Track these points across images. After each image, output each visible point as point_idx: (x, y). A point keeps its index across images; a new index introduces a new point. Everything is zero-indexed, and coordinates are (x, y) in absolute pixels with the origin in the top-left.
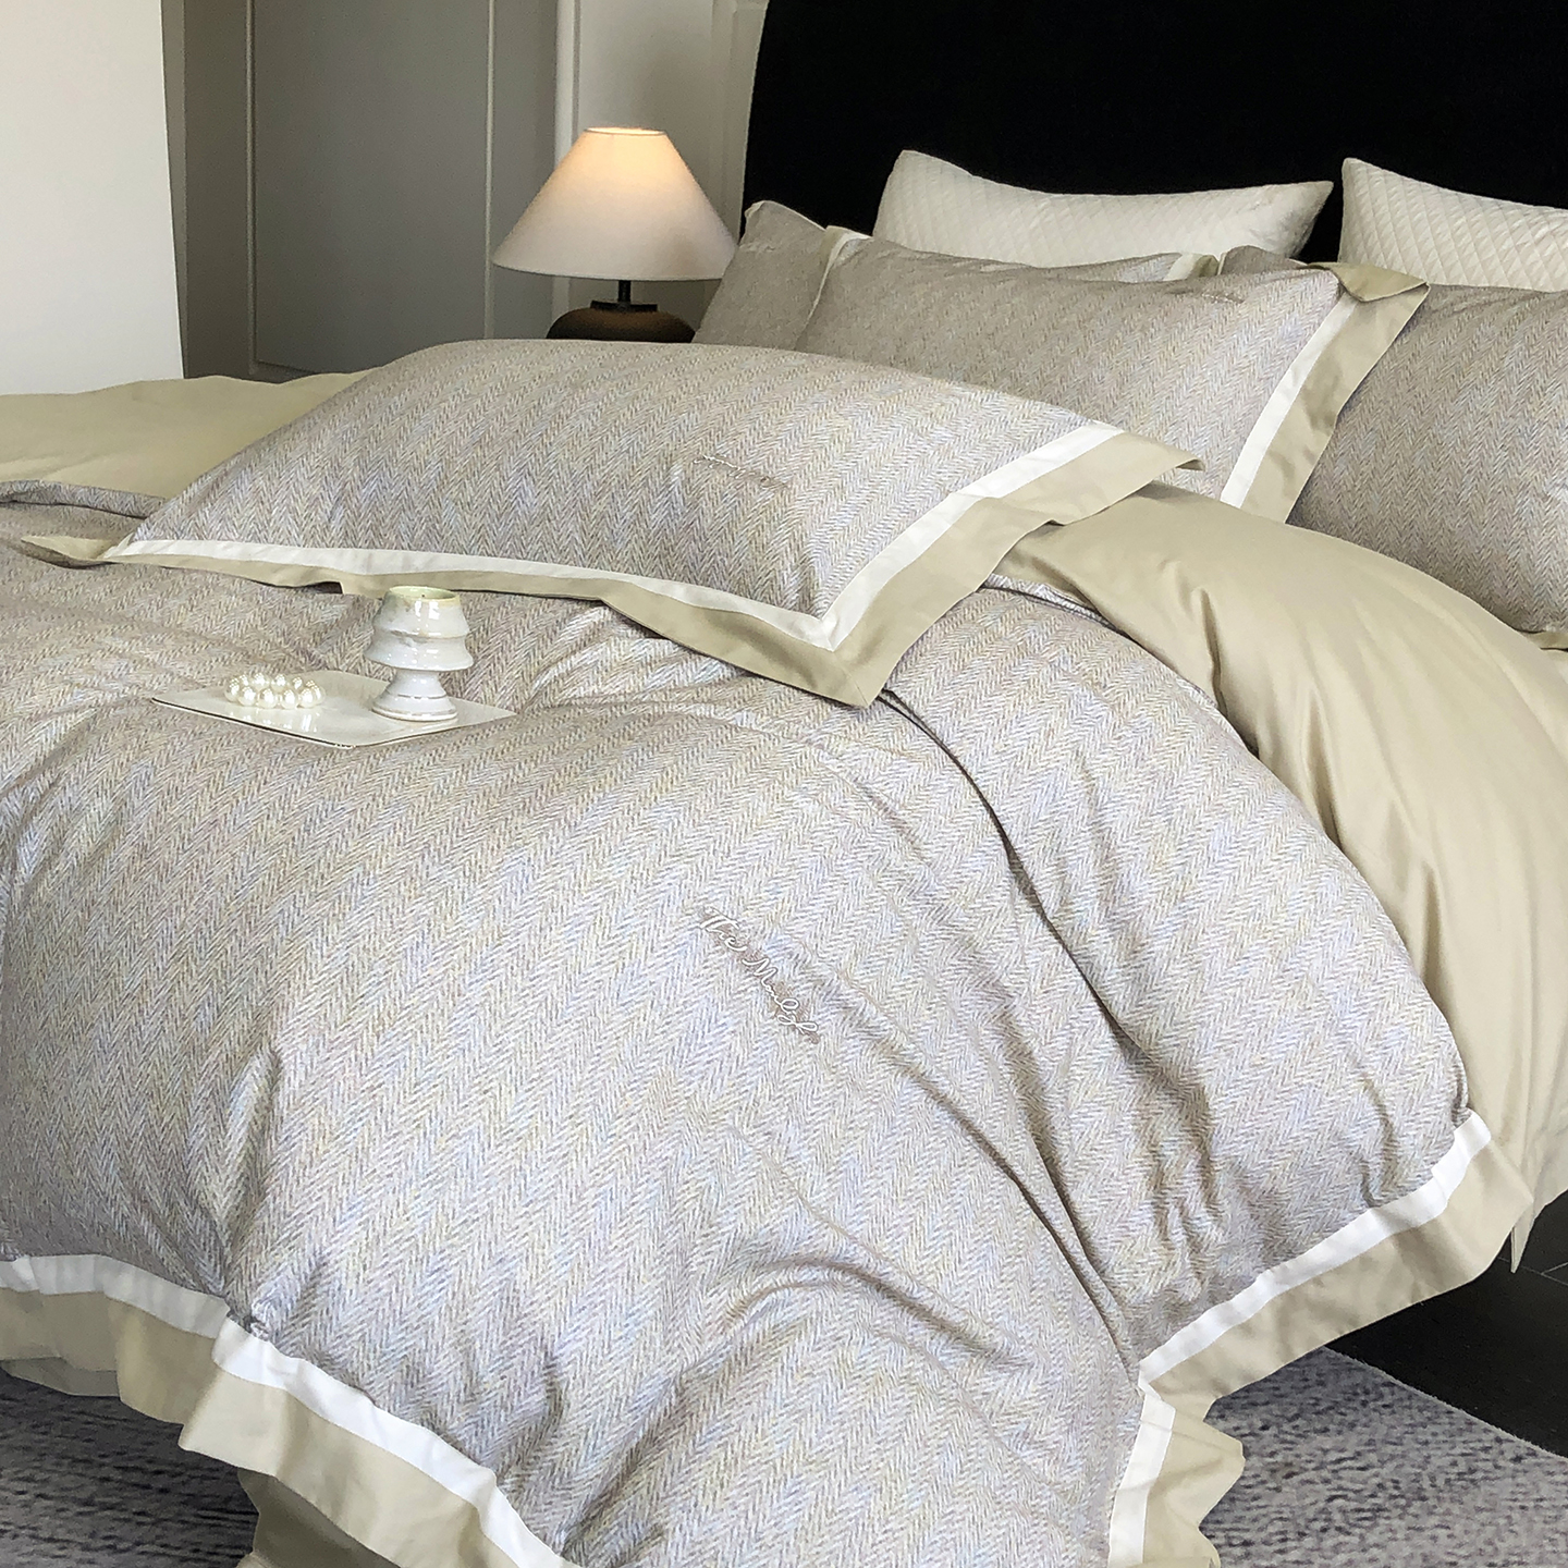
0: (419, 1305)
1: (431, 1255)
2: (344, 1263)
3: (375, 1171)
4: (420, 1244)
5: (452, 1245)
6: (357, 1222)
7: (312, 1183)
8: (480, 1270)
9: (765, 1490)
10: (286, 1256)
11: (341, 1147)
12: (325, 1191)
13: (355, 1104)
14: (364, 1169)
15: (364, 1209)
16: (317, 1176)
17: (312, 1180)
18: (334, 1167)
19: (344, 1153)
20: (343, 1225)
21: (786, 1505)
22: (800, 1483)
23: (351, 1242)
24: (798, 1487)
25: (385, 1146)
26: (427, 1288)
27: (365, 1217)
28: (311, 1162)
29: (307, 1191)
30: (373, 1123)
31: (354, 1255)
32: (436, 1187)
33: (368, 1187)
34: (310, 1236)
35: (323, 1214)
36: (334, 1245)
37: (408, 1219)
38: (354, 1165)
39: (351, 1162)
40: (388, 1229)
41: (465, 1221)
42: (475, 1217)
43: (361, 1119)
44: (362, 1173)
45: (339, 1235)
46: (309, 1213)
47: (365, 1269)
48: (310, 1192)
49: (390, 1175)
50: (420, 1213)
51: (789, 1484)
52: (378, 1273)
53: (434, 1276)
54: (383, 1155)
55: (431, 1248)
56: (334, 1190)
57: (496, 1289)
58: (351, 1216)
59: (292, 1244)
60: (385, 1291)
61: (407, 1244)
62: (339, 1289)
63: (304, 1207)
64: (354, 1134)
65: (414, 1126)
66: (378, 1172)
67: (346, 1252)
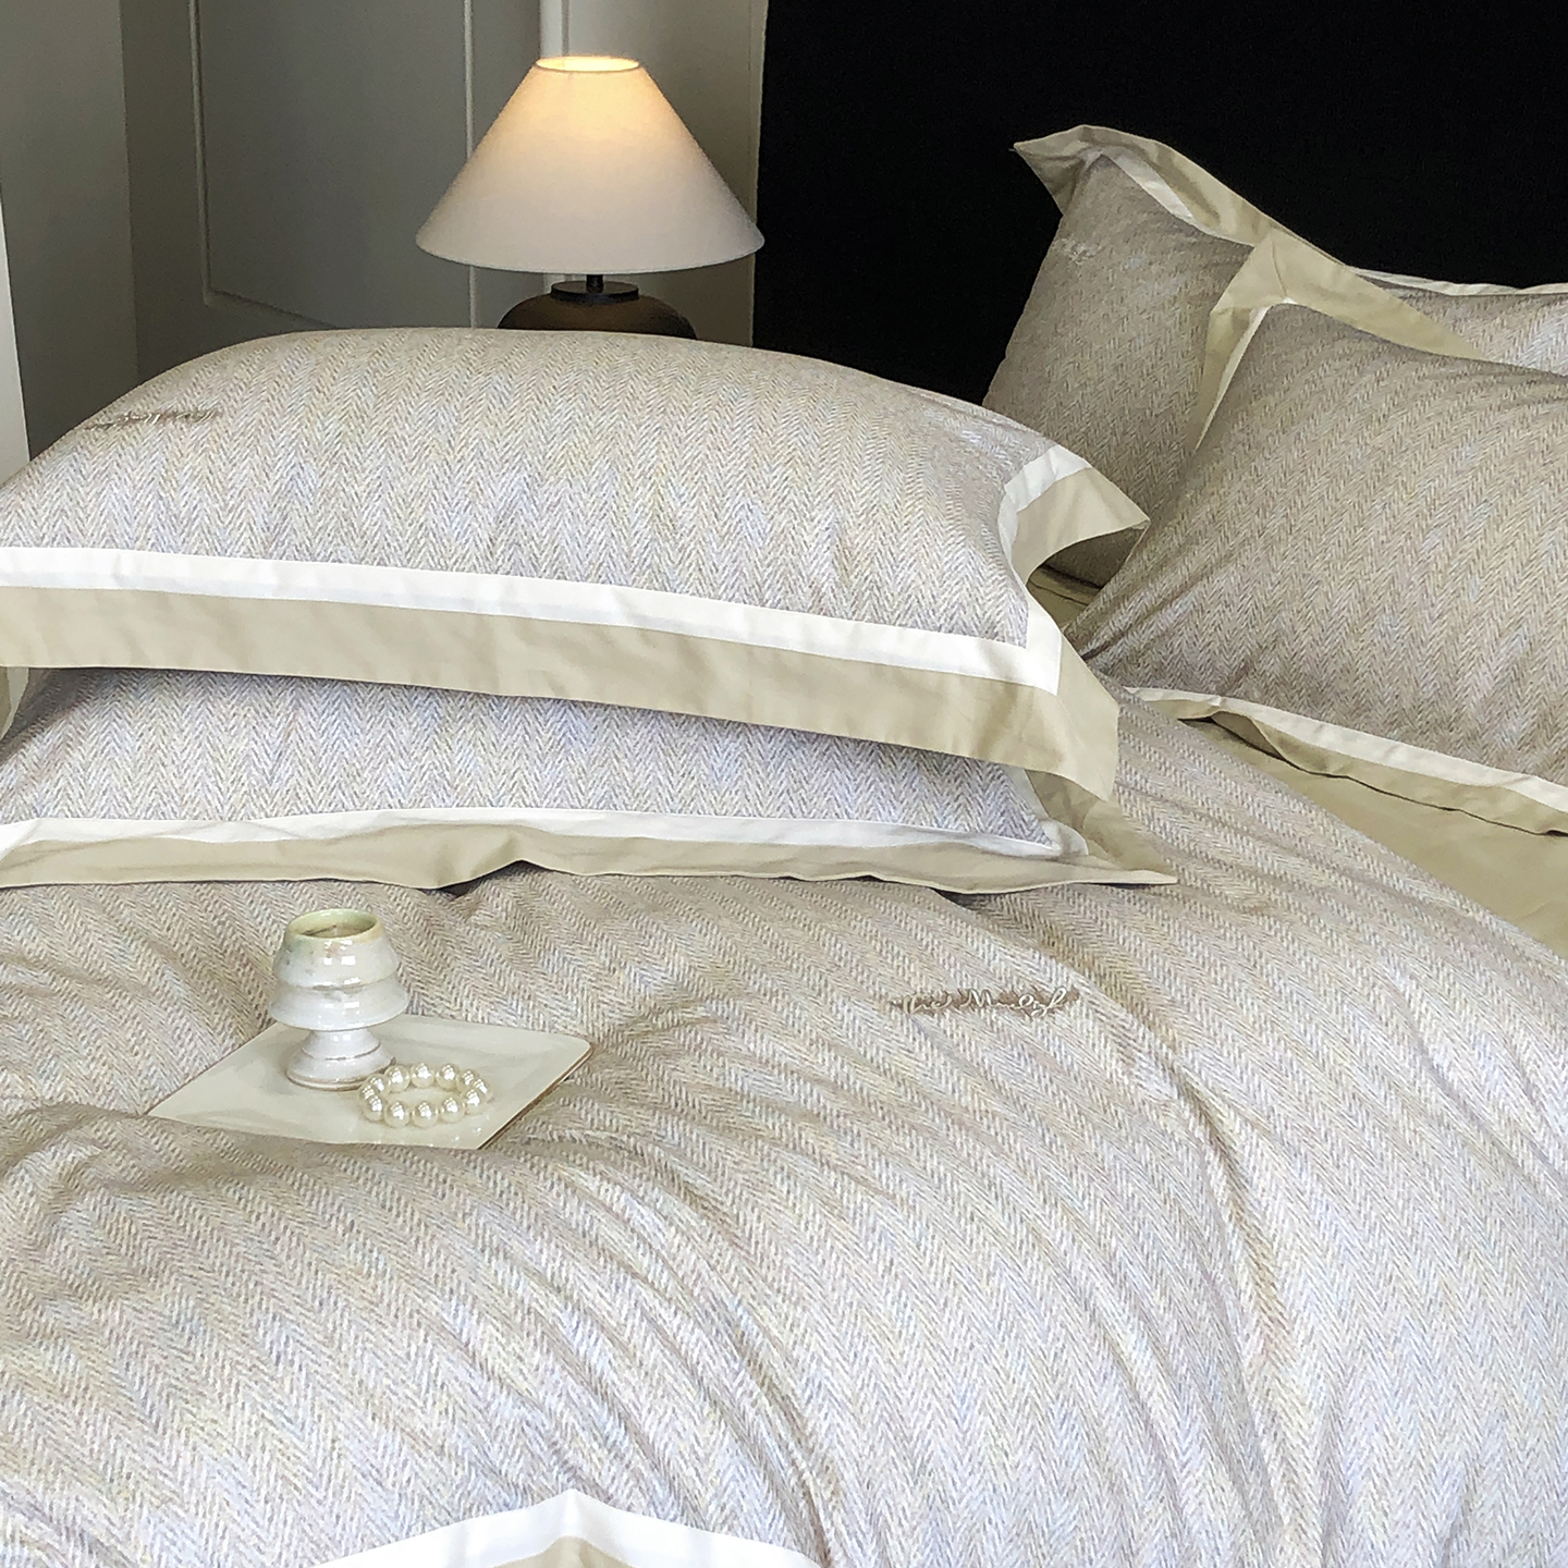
0: (1066, 1463)
1: (1052, 1406)
2: (987, 1461)
3: (956, 1350)
4: (1038, 1401)
5: (1061, 1385)
6: (976, 1412)
7: (913, 1394)
8: (1094, 1397)
9: (1423, 1492)
10: (930, 1485)
11: (911, 1342)
12: (929, 1395)
13: (888, 1292)
14: (947, 1352)
15: (975, 1394)
16: (913, 1384)
17: (910, 1390)
18: (920, 1366)
19: (918, 1346)
20: (967, 1422)
21: (1446, 1492)
22: (1446, 1462)
23: (982, 1435)
24: (1446, 1469)
25: (946, 1320)
26: (1065, 1442)
27: (979, 1402)
28: (896, 1370)
29: (912, 1403)
30: (918, 1302)
31: (991, 1446)
32: (1013, 1335)
33: (962, 1370)
34: (943, 1451)
35: (943, 1421)
36: (970, 1448)
37: (1014, 1381)
38: (936, 1355)
39: (931, 1353)
40: (1005, 1402)
41: (1056, 1354)
42: (1060, 1345)
43: (906, 1306)
44: (948, 1359)
45: (969, 1434)
46: (929, 1427)
47: (1007, 1455)
48: (916, 1404)
49: (972, 1347)
50: (1019, 1369)
51: (1438, 1470)
52: (1020, 1452)
53: (1065, 1426)
54: (951, 1330)
55: (1048, 1399)
56: (936, 1390)
57: (1117, 1408)
58: (968, 1408)
59: (929, 1468)
60: (1034, 1467)
61: (1027, 1408)
62: (995, 1491)
63: (920, 1423)
64: (912, 1323)
65: (952, 1286)
66: (960, 1349)
67: (983, 1448)
